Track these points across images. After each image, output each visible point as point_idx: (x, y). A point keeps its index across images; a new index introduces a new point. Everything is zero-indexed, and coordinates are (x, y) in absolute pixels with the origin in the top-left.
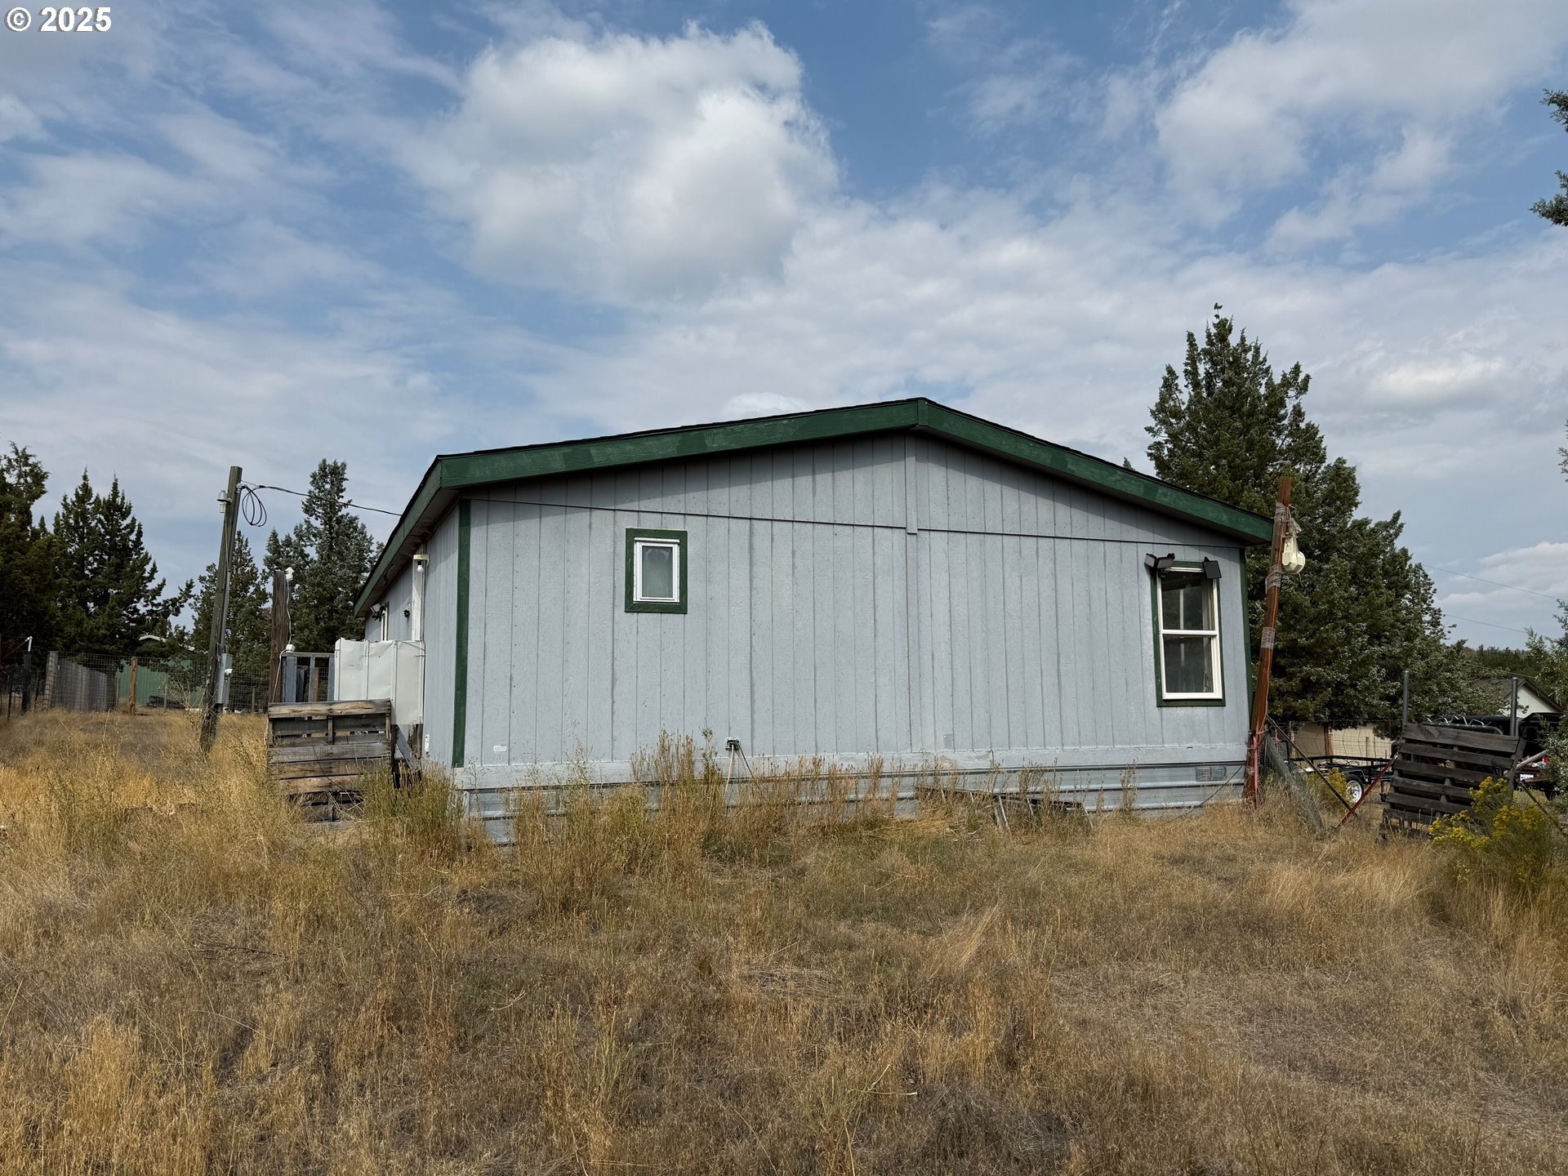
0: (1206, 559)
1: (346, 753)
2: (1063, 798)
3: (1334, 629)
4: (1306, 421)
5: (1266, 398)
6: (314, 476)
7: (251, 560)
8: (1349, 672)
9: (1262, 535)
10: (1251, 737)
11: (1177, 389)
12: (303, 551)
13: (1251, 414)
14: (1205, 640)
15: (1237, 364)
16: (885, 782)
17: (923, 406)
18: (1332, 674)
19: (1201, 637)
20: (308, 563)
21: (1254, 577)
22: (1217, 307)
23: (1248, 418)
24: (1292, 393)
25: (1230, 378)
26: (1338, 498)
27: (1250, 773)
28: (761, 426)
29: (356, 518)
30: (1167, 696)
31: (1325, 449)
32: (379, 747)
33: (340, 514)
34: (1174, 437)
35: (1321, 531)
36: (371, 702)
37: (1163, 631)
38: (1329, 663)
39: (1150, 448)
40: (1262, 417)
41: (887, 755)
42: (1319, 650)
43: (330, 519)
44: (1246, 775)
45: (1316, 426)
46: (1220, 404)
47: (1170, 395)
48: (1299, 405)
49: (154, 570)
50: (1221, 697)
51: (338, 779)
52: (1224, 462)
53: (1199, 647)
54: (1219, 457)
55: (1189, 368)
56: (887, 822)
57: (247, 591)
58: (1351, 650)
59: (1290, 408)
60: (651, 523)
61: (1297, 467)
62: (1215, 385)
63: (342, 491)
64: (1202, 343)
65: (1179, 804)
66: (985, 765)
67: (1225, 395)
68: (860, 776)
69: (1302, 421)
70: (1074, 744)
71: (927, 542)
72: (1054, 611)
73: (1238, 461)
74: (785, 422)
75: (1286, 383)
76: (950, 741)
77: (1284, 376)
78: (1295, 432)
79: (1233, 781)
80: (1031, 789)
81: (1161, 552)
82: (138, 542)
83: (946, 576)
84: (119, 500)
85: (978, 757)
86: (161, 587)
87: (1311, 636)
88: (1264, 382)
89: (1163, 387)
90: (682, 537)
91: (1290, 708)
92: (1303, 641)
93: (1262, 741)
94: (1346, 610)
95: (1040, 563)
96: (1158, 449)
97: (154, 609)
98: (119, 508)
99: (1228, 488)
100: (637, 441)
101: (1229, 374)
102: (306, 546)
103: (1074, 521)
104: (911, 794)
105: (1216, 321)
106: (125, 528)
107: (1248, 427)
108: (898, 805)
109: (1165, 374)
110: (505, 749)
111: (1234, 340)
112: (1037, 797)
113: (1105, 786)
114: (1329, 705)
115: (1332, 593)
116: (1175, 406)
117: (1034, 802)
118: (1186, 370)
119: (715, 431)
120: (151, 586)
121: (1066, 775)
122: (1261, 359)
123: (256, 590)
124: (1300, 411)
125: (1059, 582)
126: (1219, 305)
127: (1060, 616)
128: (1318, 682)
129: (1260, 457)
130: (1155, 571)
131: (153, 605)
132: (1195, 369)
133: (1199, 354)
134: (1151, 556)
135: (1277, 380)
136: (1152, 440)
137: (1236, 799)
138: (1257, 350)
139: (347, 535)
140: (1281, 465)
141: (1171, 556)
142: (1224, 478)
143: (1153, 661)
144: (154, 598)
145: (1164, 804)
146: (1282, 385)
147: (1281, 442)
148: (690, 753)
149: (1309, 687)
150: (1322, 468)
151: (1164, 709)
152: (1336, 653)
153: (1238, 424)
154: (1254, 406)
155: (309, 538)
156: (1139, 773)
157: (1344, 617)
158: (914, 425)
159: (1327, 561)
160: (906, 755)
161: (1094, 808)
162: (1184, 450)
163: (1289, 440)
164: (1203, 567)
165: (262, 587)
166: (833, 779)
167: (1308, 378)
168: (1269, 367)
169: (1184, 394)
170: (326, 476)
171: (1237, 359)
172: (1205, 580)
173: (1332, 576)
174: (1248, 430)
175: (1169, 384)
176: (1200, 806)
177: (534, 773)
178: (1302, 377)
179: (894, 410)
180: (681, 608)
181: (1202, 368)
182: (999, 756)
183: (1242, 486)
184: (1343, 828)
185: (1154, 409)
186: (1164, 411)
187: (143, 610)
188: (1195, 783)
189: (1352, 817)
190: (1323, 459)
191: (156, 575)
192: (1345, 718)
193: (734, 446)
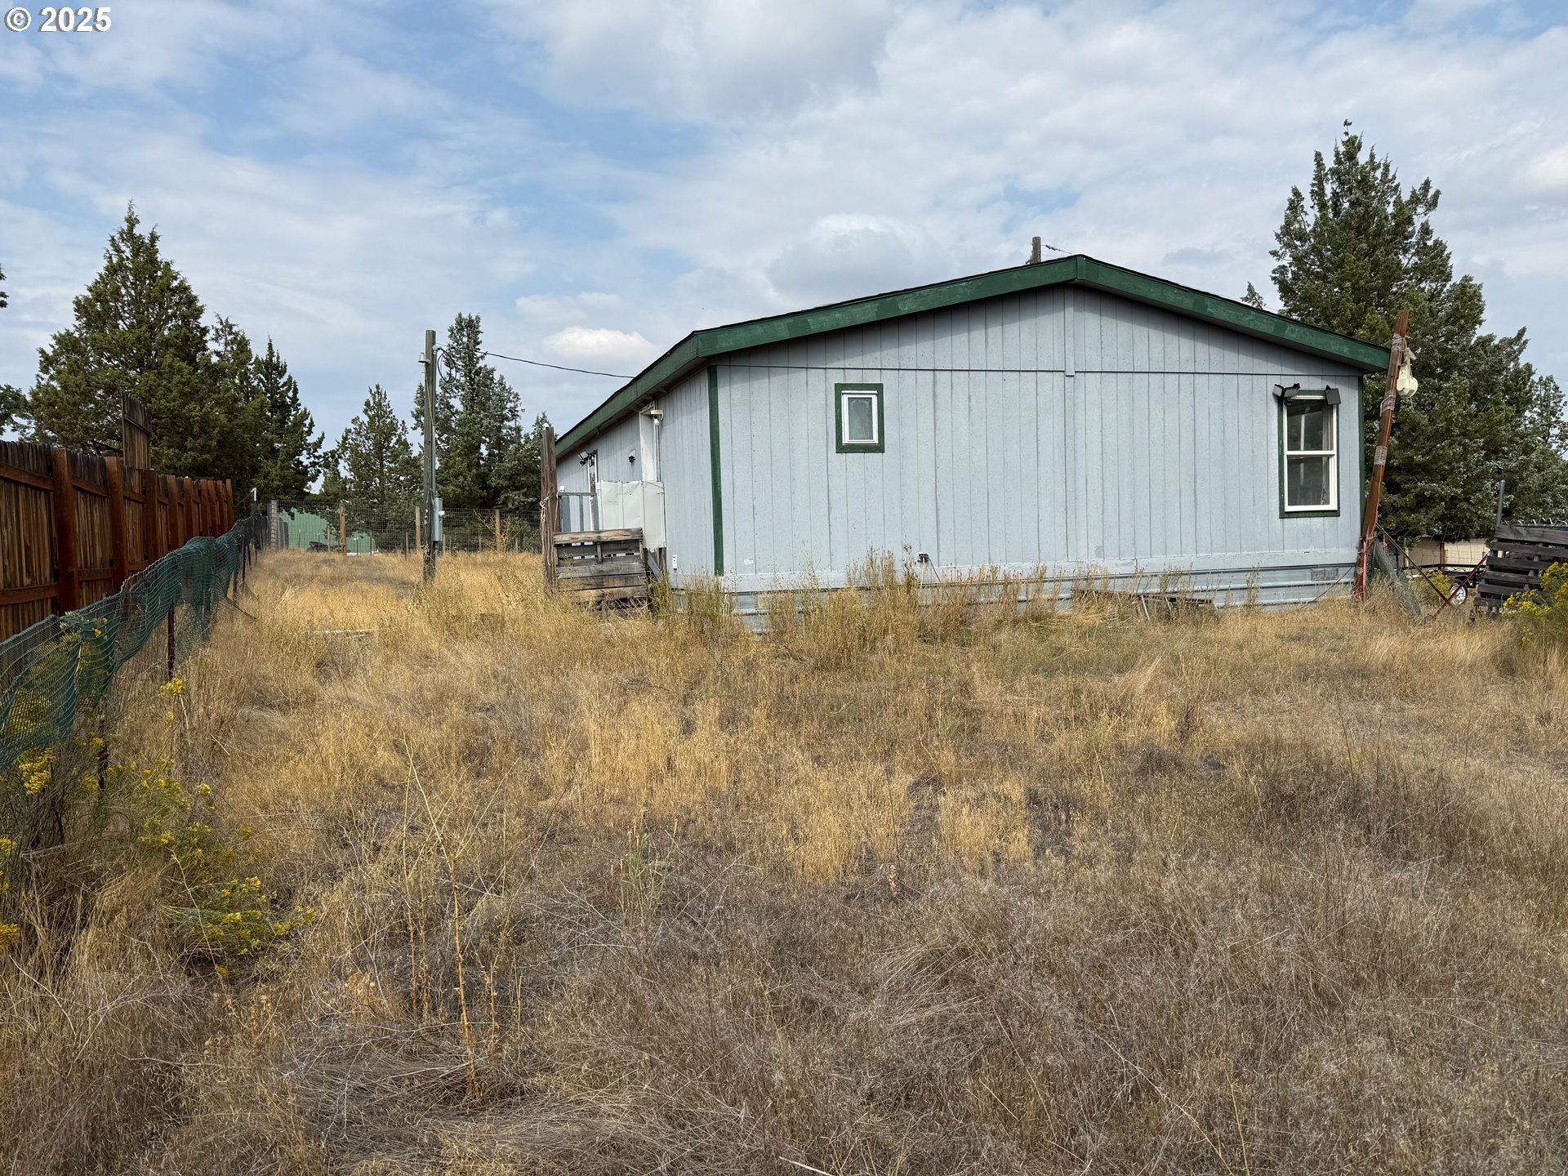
0: (1328, 388)
1: (613, 570)
2: (1196, 596)
3: (1450, 445)
4: (1433, 239)
5: (1394, 216)
6: (451, 330)
7: (391, 412)
8: (1463, 486)
9: (1380, 364)
10: (1362, 542)
11: (1302, 211)
12: (448, 402)
13: (1377, 234)
14: (1324, 459)
15: (1365, 184)
16: (1047, 586)
17: (1082, 262)
18: (1447, 490)
19: (1319, 458)
20: (453, 414)
21: (1373, 398)
22: (1346, 124)
23: (1374, 238)
24: (1420, 209)
25: (1357, 199)
26: (1462, 317)
27: (1360, 573)
28: (944, 289)
29: (493, 370)
30: (1288, 508)
31: (1451, 267)
32: (636, 566)
33: (478, 366)
34: (1298, 260)
35: (1443, 350)
36: (628, 530)
37: (1287, 452)
38: (1444, 478)
39: (1274, 272)
40: (1389, 237)
41: (1050, 564)
42: (1434, 467)
43: (470, 372)
44: (1356, 575)
45: (1444, 242)
46: (1346, 225)
47: (1296, 217)
48: (1427, 222)
49: (312, 425)
50: (1336, 509)
51: (608, 590)
52: (1348, 284)
53: (1317, 466)
54: (1343, 280)
55: (1316, 189)
56: (1051, 616)
57: (389, 442)
58: (1466, 466)
59: (1418, 226)
60: (854, 378)
61: (1422, 285)
62: (1341, 205)
63: (478, 344)
64: (1329, 163)
65: (1296, 600)
66: (1130, 570)
67: (1352, 216)
68: (1029, 582)
69: (1429, 239)
70: (1206, 552)
71: (1083, 383)
72: (1192, 439)
73: (1362, 282)
74: (964, 284)
75: (1415, 200)
76: (1100, 552)
77: (1414, 192)
78: (1422, 250)
79: (1343, 580)
80: (1169, 589)
81: (1288, 383)
82: (295, 399)
83: (1099, 411)
84: (274, 359)
85: (1123, 565)
86: (321, 440)
87: (1427, 453)
88: (1392, 200)
89: (1289, 209)
90: (879, 388)
91: (1403, 522)
92: (1419, 458)
93: (1371, 545)
94: (1464, 427)
95: (1181, 396)
96: (1282, 273)
97: (316, 460)
98: (276, 367)
99: (1351, 310)
100: (844, 309)
101: (1357, 194)
102: (450, 397)
103: (1212, 357)
104: (1068, 595)
105: (1346, 138)
106: (283, 386)
107: (1374, 248)
108: (1060, 603)
109: (1291, 195)
110: (752, 562)
111: (1362, 158)
112: (1173, 596)
113: (1233, 586)
114: (1441, 519)
115: (1450, 411)
116: (1300, 228)
117: (1172, 600)
118: (1312, 191)
119: (906, 296)
120: (311, 439)
121: (1200, 577)
122: (1390, 177)
123: (398, 440)
124: (1427, 229)
125: (1197, 413)
126: (1349, 121)
127: (1197, 442)
128: (1432, 497)
129: (1384, 278)
130: (1281, 400)
131: (315, 457)
132: (1322, 189)
133: (1327, 174)
134: (1279, 386)
135: (1405, 197)
136: (1275, 263)
137: (1346, 595)
138: (1387, 167)
139: (487, 386)
140: (1406, 285)
141: (1296, 386)
142: (1348, 300)
143: (1277, 479)
144: (315, 451)
145: (1283, 601)
146: (1411, 202)
147: (1407, 261)
148: (892, 563)
149: (1423, 502)
150: (1448, 287)
151: (1286, 520)
152: (1452, 470)
153: (1364, 245)
154: (1380, 226)
155: (452, 390)
156: (1262, 575)
157: (1464, 435)
158: (1073, 280)
159: (1447, 379)
160: (1064, 564)
161: (1222, 604)
162: (1308, 272)
163: (1415, 259)
164: (1325, 395)
165: (403, 437)
166: (1006, 583)
167: (1438, 193)
168: (1398, 185)
169: (1310, 216)
170: (463, 330)
171: (1365, 179)
172: (1324, 406)
173: (1452, 394)
174: (1374, 251)
175: (1295, 206)
176: (1314, 602)
177: (775, 580)
178: (1431, 192)
179: (1056, 267)
180: (879, 448)
181: (1329, 188)
182: (1142, 563)
183: (1366, 307)
184: (1439, 616)
185: (1279, 232)
186: (1290, 233)
187: (306, 462)
188: (1310, 582)
189: (1447, 607)
190: (1448, 277)
191: (313, 429)
192: (1458, 533)
193: (922, 308)
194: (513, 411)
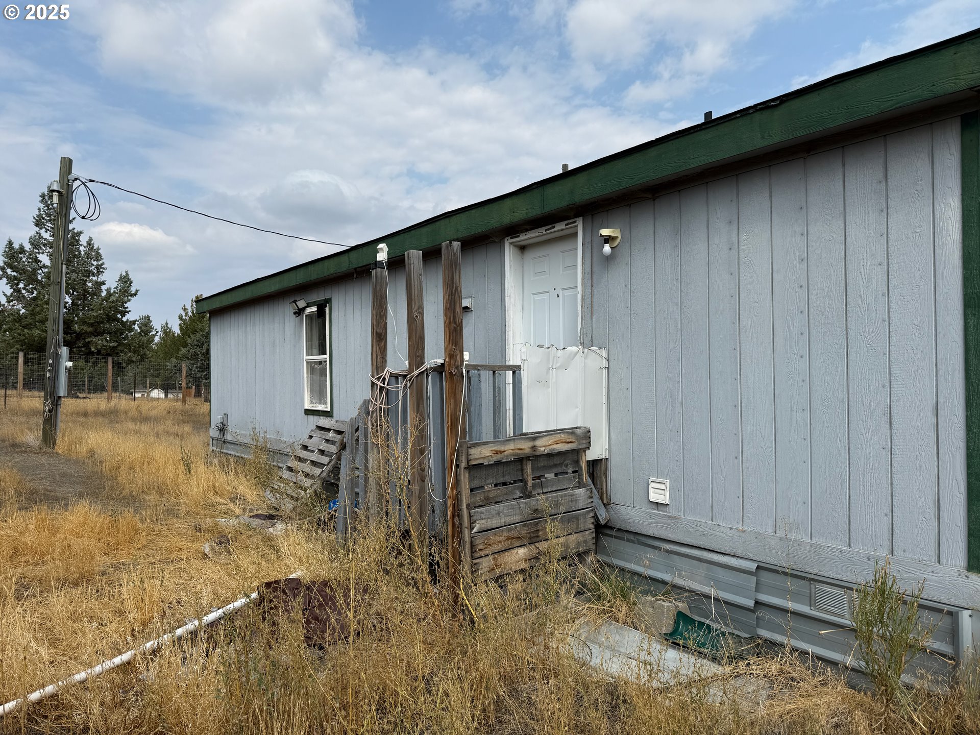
194: (98, 267)
